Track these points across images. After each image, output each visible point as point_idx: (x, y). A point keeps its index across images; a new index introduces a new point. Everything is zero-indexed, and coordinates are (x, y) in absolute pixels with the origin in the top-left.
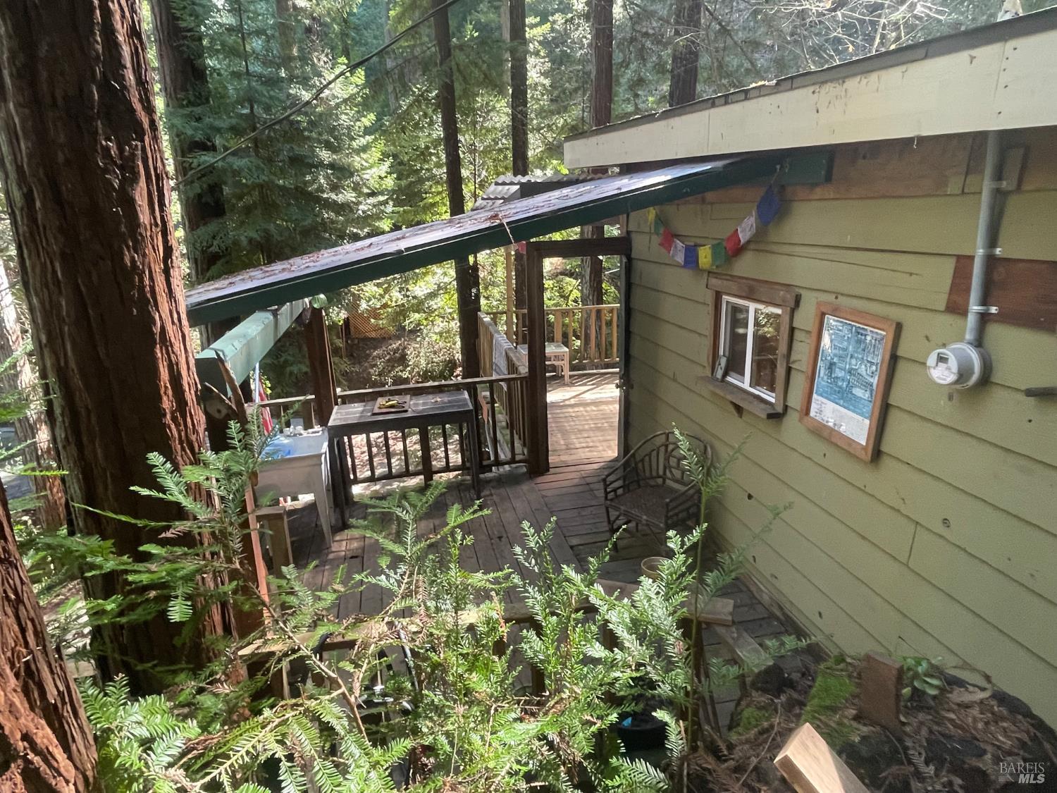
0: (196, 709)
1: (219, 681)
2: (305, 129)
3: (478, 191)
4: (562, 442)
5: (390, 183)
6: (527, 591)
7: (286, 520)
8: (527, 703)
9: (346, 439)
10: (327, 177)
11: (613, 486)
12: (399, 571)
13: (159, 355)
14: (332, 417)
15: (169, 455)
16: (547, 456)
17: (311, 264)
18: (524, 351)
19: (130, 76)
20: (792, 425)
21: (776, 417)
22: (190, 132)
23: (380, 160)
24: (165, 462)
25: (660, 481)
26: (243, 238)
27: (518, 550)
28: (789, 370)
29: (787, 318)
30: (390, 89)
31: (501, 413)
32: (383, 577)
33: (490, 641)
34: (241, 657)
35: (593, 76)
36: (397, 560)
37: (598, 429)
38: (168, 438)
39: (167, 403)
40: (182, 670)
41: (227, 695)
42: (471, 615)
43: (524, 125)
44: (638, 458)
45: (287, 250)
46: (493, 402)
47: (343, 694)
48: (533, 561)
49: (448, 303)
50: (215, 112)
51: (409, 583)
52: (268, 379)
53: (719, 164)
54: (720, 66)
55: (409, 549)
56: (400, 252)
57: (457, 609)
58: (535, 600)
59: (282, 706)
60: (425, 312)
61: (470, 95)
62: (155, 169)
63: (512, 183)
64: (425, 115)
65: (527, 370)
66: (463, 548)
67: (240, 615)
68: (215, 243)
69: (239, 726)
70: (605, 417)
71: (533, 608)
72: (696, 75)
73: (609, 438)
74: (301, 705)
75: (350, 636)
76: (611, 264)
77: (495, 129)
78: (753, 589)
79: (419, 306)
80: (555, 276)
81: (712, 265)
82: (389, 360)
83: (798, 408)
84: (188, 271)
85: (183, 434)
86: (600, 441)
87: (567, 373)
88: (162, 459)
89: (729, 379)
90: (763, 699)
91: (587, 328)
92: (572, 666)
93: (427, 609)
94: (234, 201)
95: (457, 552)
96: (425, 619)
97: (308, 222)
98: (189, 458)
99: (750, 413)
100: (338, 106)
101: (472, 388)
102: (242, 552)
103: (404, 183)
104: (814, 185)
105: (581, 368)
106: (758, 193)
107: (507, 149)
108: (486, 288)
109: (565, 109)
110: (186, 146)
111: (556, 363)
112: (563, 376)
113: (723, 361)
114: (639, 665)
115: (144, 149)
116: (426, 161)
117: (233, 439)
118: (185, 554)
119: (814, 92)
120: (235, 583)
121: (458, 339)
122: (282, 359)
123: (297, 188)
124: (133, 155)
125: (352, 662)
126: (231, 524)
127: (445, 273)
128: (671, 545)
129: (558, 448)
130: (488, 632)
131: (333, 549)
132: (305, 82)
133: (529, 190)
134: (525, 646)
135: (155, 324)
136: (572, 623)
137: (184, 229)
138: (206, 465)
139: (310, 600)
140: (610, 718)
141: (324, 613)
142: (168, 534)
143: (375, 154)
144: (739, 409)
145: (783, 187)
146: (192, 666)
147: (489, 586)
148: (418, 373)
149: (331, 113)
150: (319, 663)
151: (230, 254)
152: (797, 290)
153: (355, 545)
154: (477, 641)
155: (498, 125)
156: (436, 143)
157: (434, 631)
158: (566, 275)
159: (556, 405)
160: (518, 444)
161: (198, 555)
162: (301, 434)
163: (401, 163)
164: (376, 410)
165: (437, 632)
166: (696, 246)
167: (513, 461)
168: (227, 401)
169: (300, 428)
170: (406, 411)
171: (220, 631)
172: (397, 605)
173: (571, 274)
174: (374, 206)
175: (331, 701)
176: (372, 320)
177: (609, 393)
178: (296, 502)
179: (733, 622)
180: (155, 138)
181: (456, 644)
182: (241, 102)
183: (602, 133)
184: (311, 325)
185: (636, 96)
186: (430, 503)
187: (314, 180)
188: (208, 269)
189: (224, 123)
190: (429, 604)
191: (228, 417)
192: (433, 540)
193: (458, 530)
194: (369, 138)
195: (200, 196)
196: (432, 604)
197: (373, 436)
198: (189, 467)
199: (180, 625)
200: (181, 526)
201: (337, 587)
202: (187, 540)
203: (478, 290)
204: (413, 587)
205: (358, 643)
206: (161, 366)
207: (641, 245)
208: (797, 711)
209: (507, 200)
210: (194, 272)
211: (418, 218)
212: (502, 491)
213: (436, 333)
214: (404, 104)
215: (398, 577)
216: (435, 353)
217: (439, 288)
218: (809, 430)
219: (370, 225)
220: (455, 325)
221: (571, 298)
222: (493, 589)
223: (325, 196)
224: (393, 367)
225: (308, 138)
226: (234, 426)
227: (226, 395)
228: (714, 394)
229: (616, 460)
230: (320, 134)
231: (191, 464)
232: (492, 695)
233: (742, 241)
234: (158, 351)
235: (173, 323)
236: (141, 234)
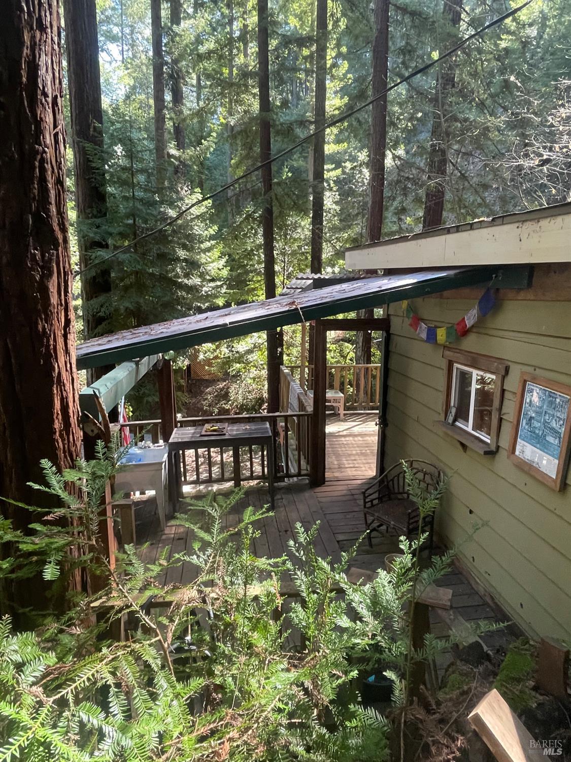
0: (57, 644)
1: (74, 624)
2: (169, 235)
3: (285, 281)
4: (336, 463)
5: (225, 273)
6: (296, 574)
7: (133, 508)
8: (291, 658)
9: (181, 452)
10: (182, 268)
11: (370, 497)
12: (207, 553)
13: (55, 392)
14: (172, 436)
15: (55, 461)
16: (324, 472)
17: (165, 330)
18: (311, 395)
19: (53, 209)
20: (502, 461)
21: (491, 453)
22: (92, 235)
23: (219, 257)
24: (52, 466)
25: (405, 496)
26: (122, 307)
27: (292, 543)
28: (501, 420)
29: (499, 383)
30: (229, 210)
31: (292, 439)
32: (195, 557)
33: (269, 609)
34: (93, 607)
35: (369, 205)
36: (205, 545)
37: (362, 454)
38: (56, 449)
39: (57, 425)
40: (49, 615)
41: (79, 635)
42: (256, 589)
43: (320, 238)
44: (390, 478)
45: (151, 317)
46: (286, 429)
47: (160, 641)
48: (302, 552)
49: (260, 358)
50: (110, 222)
51: (214, 562)
52: (130, 405)
53: (452, 272)
54: (460, 200)
55: (215, 537)
56: (226, 325)
57: (245, 584)
58: (301, 581)
59: (116, 647)
60: (244, 363)
61: (282, 215)
62: (64, 268)
63: (308, 279)
64: (252, 228)
65: (312, 409)
66: (253, 540)
67: (95, 578)
68: (103, 310)
69: (84, 659)
70: (368, 445)
71: (300, 586)
72: (442, 206)
73: (370, 461)
74: (130, 647)
75: (169, 598)
76: (377, 336)
77: (301, 239)
78: (473, 583)
79: (240, 358)
80: (336, 341)
81: (446, 341)
82: (216, 396)
83: (507, 448)
84: (82, 328)
85: (66, 446)
86: (364, 464)
87: (342, 412)
88: (50, 464)
89: (457, 423)
90: (465, 668)
91: (358, 380)
92: (326, 633)
93: (224, 582)
94: (117, 282)
95: (248, 542)
96: (223, 590)
97: (166, 299)
98: (69, 463)
99: (472, 450)
100: (192, 220)
101: (273, 421)
102: (98, 533)
103: (234, 274)
104: (520, 290)
105: (352, 408)
106: (480, 293)
107: (307, 253)
108: (288, 348)
109: (349, 227)
110: (88, 245)
111: (334, 404)
112: (339, 414)
113: (454, 411)
114: (374, 635)
115: (58, 254)
116: (251, 259)
117: (99, 453)
118: (59, 532)
119: (518, 227)
120: (92, 554)
121: (266, 383)
122: (141, 392)
123: (161, 274)
124: (50, 260)
125: (167, 617)
126: (93, 512)
127: (260, 338)
128: (402, 547)
129: (332, 466)
130: (268, 602)
131: (166, 532)
132: (171, 204)
133: (319, 284)
134: (293, 615)
135: (54, 371)
136: (327, 600)
137: (82, 299)
138: (80, 469)
139: (142, 570)
140: (352, 674)
141: (152, 580)
142: (49, 518)
143: (216, 253)
144: (463, 446)
145: (498, 289)
146: (56, 612)
147: (269, 568)
148: (237, 406)
149: (187, 225)
150: (144, 617)
151: (111, 318)
152: (507, 362)
153: (182, 530)
154: (260, 608)
155: (302, 237)
156: (258, 247)
157: (228, 599)
158: (346, 341)
159: (332, 435)
160: (303, 463)
161: (68, 533)
162: (149, 447)
163: (234, 260)
164: (204, 433)
165: (230, 600)
166: (436, 327)
167: (299, 474)
168: (98, 425)
169: (149, 443)
170: (225, 434)
171: (79, 588)
172: (203, 578)
173: (348, 341)
174: (213, 289)
175: (150, 645)
176: (207, 368)
177: (372, 428)
178: (142, 496)
179: (451, 607)
180: (66, 248)
181: (244, 610)
182: (128, 216)
183: (372, 247)
184: (161, 373)
185: (400, 219)
186: (232, 505)
187: (173, 270)
188: (96, 328)
189: (115, 230)
190: (226, 579)
191: (98, 437)
192: (232, 532)
193: (250, 526)
194: (213, 242)
195: (94, 277)
196: (228, 579)
197: (200, 451)
198: (68, 470)
199: (51, 582)
200: (59, 512)
201: (161, 562)
202: (62, 522)
203: (282, 349)
204: (216, 565)
205: (173, 604)
206: (56, 399)
207: (397, 325)
208: (491, 679)
209: (304, 290)
210: (86, 330)
211: (243, 298)
212: (290, 496)
213: (251, 378)
214: (239, 219)
215: (205, 557)
216: (249, 392)
217: (255, 347)
218: (514, 464)
219: (209, 301)
220: (264, 373)
221: (349, 357)
222: (272, 571)
223: (180, 280)
224: (219, 401)
225: (171, 241)
226: (100, 444)
227: (98, 420)
228: (446, 434)
229: (374, 478)
230: (179, 239)
231: (70, 468)
232: (266, 650)
233: (468, 326)
234: (55, 389)
235: (67, 370)
236: (51, 311)
